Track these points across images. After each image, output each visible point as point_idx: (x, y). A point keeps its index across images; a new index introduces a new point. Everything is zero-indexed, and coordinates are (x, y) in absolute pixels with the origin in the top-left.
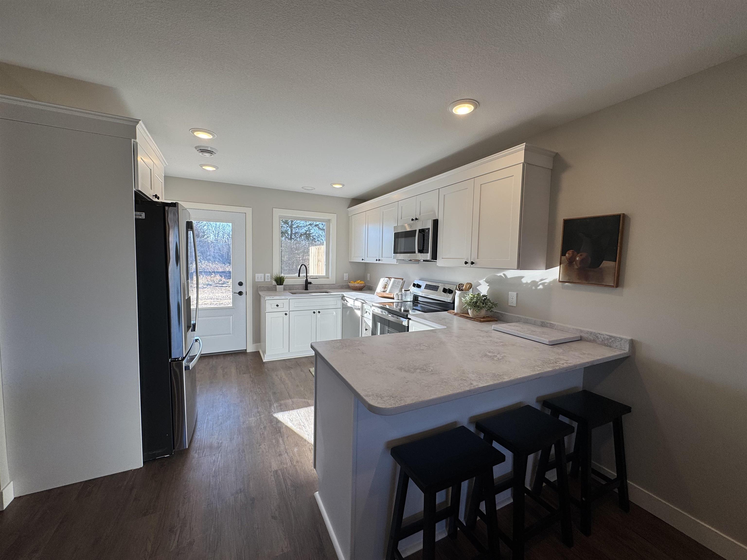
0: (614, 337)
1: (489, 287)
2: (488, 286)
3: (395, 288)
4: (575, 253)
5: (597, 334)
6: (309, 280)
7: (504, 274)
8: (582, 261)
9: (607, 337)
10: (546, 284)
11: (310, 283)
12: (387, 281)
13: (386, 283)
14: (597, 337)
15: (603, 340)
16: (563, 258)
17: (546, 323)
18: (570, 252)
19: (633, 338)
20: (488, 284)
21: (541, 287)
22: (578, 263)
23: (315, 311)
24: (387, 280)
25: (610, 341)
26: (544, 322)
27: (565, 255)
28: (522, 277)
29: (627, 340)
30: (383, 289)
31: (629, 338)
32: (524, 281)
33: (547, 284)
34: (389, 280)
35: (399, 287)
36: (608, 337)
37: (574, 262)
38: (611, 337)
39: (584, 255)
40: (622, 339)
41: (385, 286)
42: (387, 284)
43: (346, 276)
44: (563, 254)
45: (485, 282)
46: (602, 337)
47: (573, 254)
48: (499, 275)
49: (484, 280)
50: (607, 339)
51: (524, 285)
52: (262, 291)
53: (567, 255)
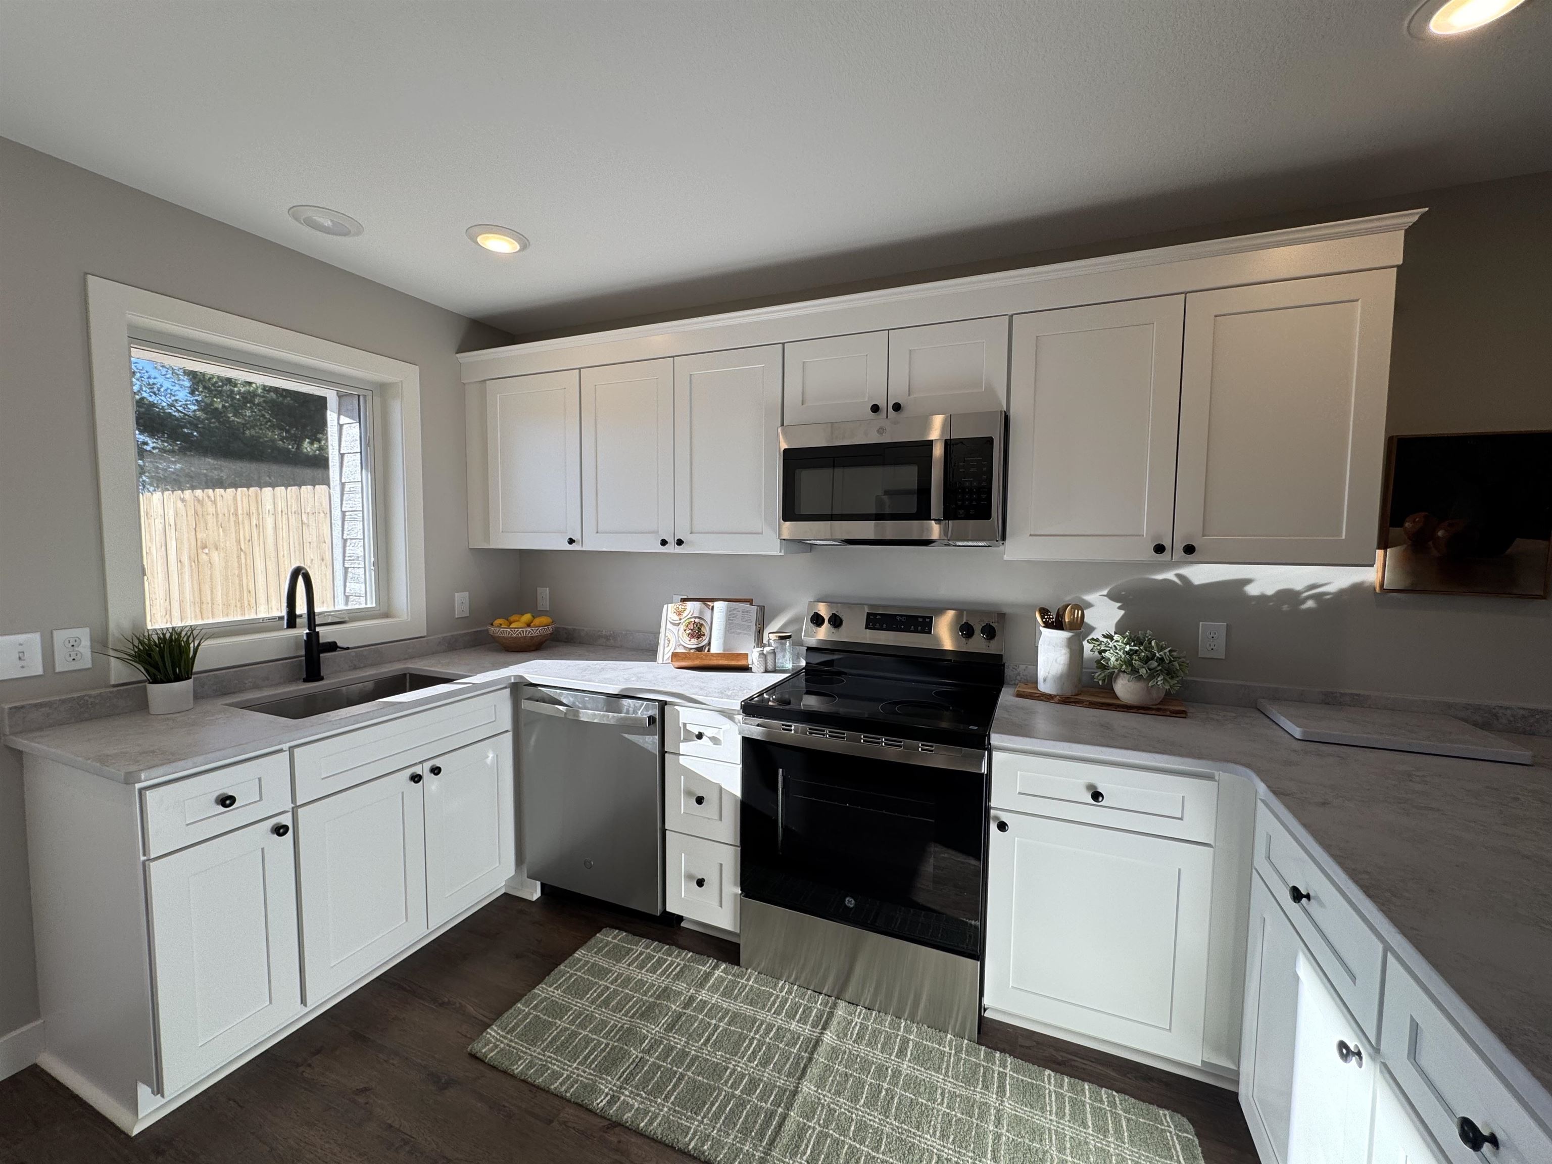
0: (1542, 712)
1: (1122, 612)
2: (1120, 608)
3: (739, 634)
4: (1436, 519)
5: (1494, 709)
6: (326, 634)
7: (1178, 576)
8: (1455, 539)
9: (1522, 712)
10: (1328, 597)
11: (332, 647)
12: (701, 612)
13: (697, 620)
15: (1510, 721)
16: (1394, 531)
17: (1338, 695)
18: (1419, 517)
20: (1119, 604)
21: (1310, 604)
22: (1443, 545)
23: (418, 770)
24: (698, 608)
26: (1332, 693)
27: (1400, 524)
28: (1248, 581)
30: (694, 641)
32: (1252, 590)
33: (1331, 599)
34: (703, 606)
35: (750, 627)
36: (1526, 713)
37: (1430, 543)
38: (1533, 712)
39: (1465, 524)
41: (700, 629)
42: (702, 622)
43: (461, 602)
44: (1395, 521)
45: (1106, 598)
46: (1509, 712)
48: (1160, 577)
49: (1105, 592)
50: (1523, 717)
51: (1253, 603)
52: (40, 729)
53: (1407, 525)
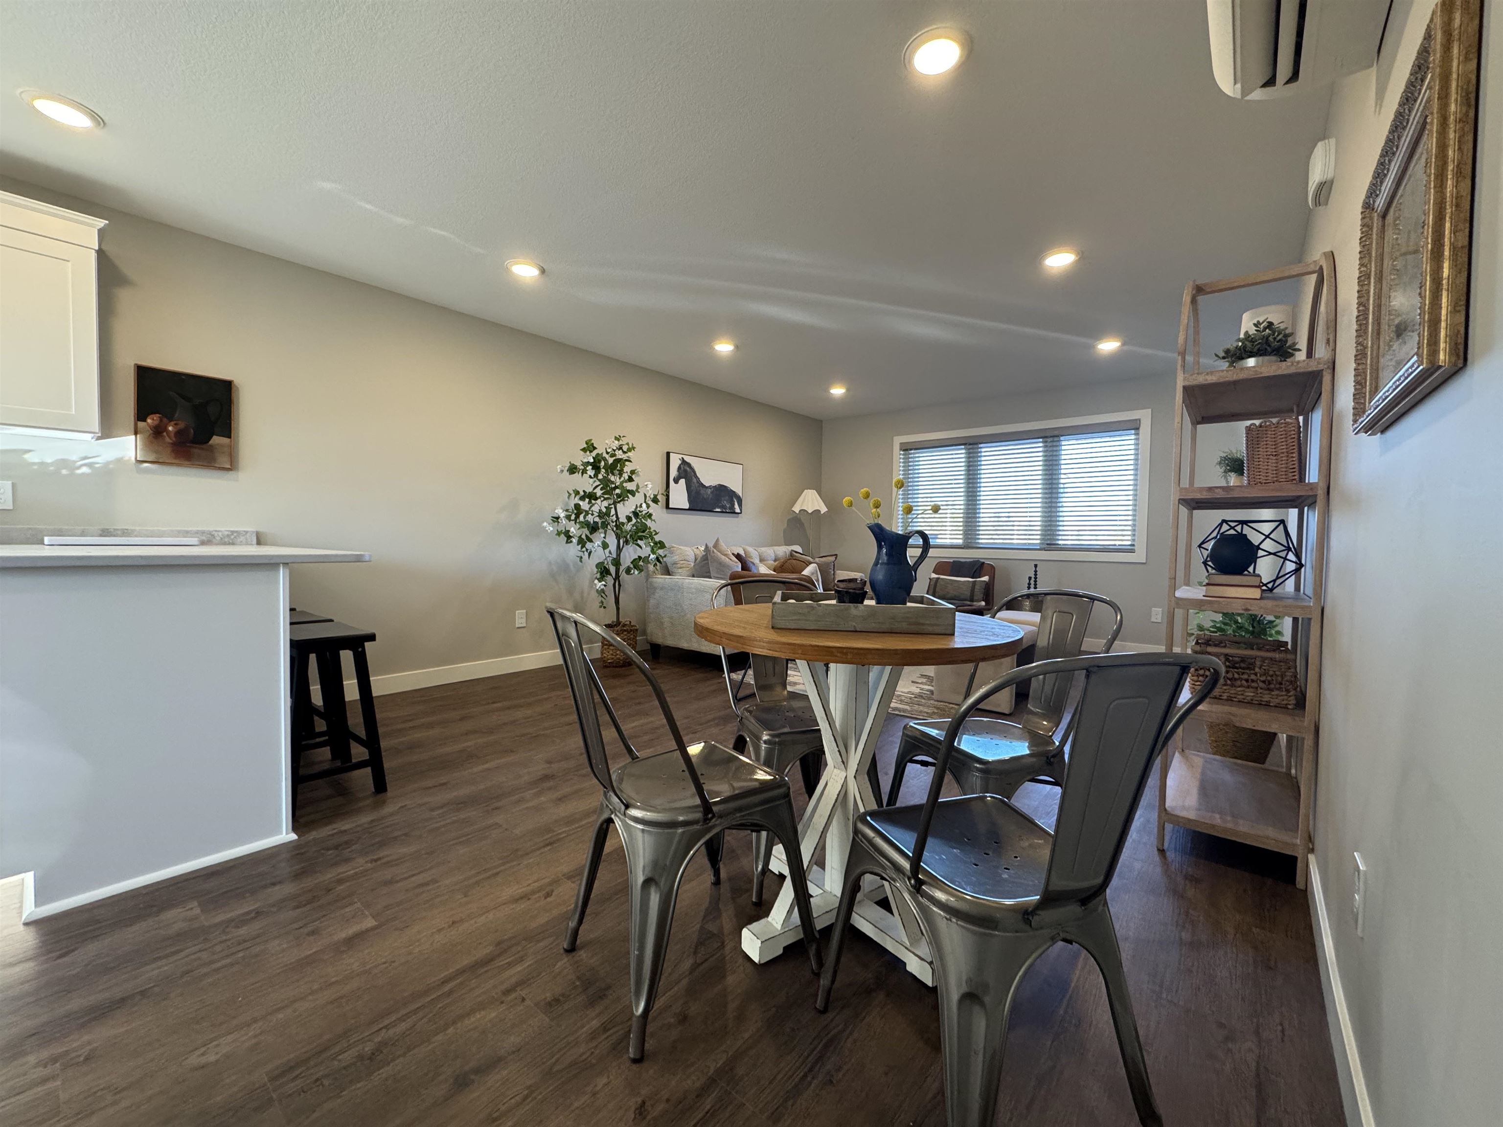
0: (237, 532)
4: (165, 420)
5: (213, 532)
8: (178, 433)
9: (227, 533)
14: (213, 535)
15: (221, 538)
16: (141, 424)
18: (155, 417)
19: (261, 530)
22: (172, 435)
25: (232, 537)
27: (145, 420)
29: (253, 532)
31: (255, 530)
36: (230, 533)
37: (164, 433)
38: (233, 532)
39: (182, 425)
40: (247, 532)
44: (141, 416)
46: (220, 534)
47: (161, 420)
50: (228, 535)
53: (149, 421)
